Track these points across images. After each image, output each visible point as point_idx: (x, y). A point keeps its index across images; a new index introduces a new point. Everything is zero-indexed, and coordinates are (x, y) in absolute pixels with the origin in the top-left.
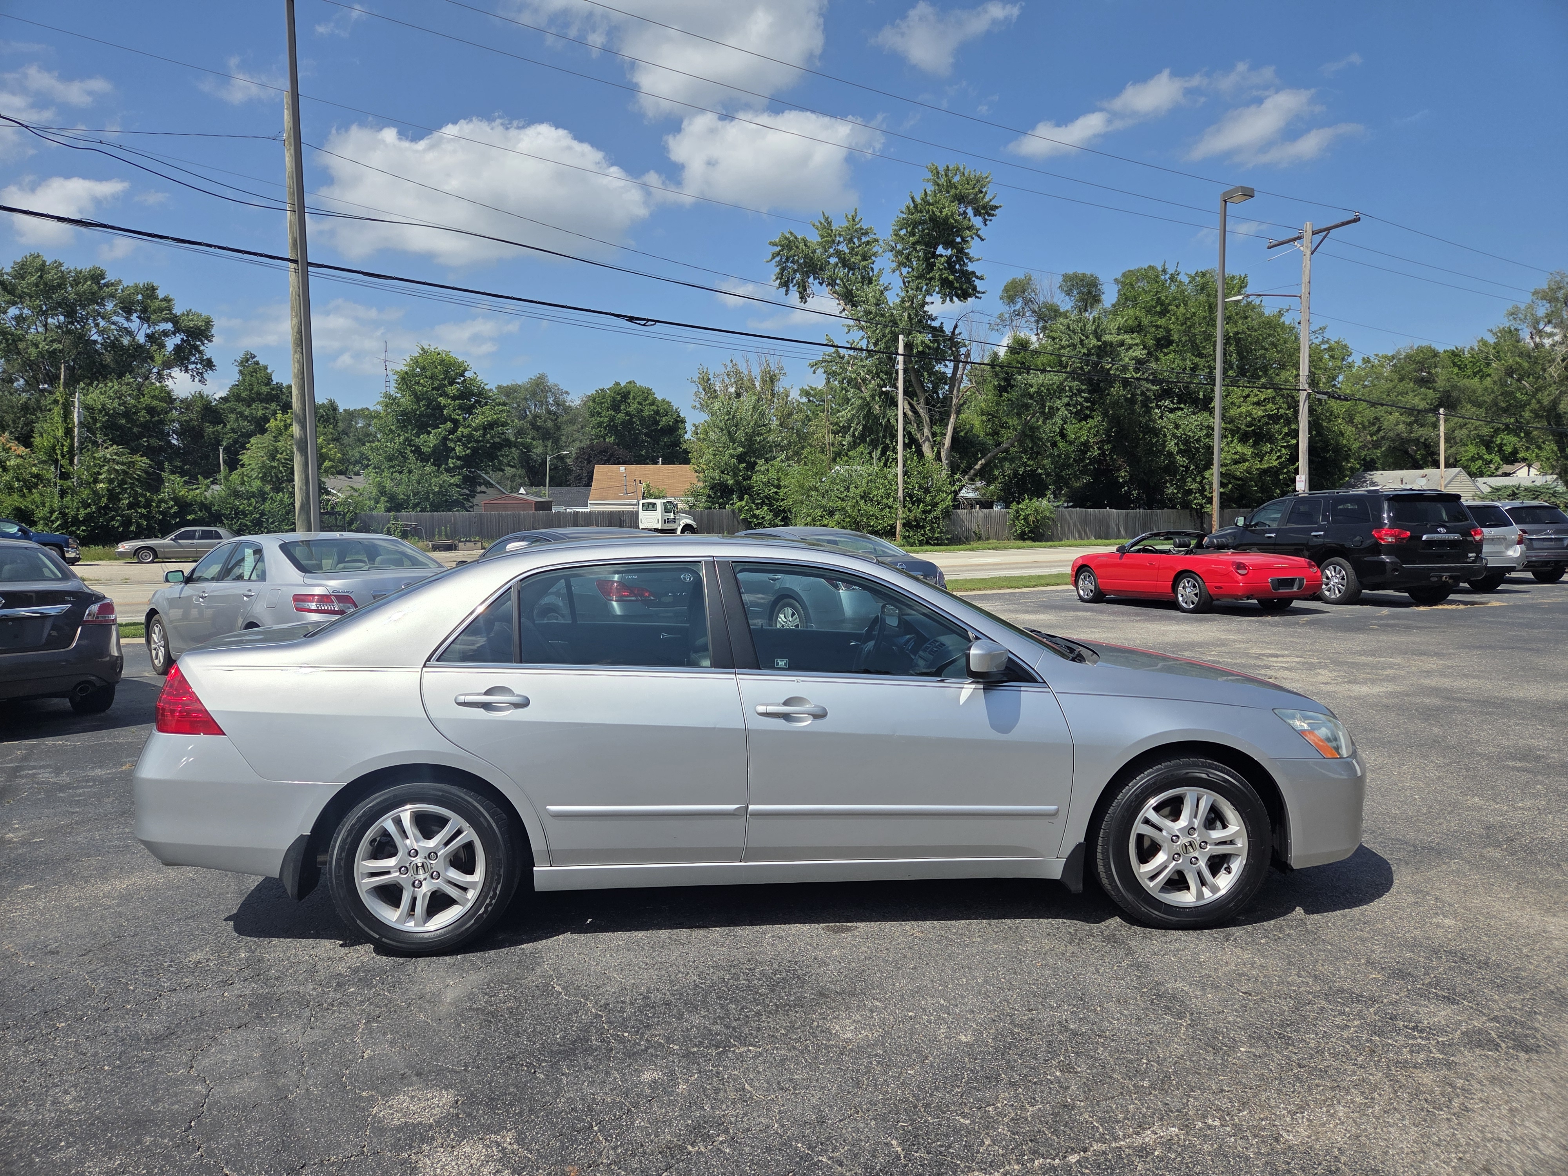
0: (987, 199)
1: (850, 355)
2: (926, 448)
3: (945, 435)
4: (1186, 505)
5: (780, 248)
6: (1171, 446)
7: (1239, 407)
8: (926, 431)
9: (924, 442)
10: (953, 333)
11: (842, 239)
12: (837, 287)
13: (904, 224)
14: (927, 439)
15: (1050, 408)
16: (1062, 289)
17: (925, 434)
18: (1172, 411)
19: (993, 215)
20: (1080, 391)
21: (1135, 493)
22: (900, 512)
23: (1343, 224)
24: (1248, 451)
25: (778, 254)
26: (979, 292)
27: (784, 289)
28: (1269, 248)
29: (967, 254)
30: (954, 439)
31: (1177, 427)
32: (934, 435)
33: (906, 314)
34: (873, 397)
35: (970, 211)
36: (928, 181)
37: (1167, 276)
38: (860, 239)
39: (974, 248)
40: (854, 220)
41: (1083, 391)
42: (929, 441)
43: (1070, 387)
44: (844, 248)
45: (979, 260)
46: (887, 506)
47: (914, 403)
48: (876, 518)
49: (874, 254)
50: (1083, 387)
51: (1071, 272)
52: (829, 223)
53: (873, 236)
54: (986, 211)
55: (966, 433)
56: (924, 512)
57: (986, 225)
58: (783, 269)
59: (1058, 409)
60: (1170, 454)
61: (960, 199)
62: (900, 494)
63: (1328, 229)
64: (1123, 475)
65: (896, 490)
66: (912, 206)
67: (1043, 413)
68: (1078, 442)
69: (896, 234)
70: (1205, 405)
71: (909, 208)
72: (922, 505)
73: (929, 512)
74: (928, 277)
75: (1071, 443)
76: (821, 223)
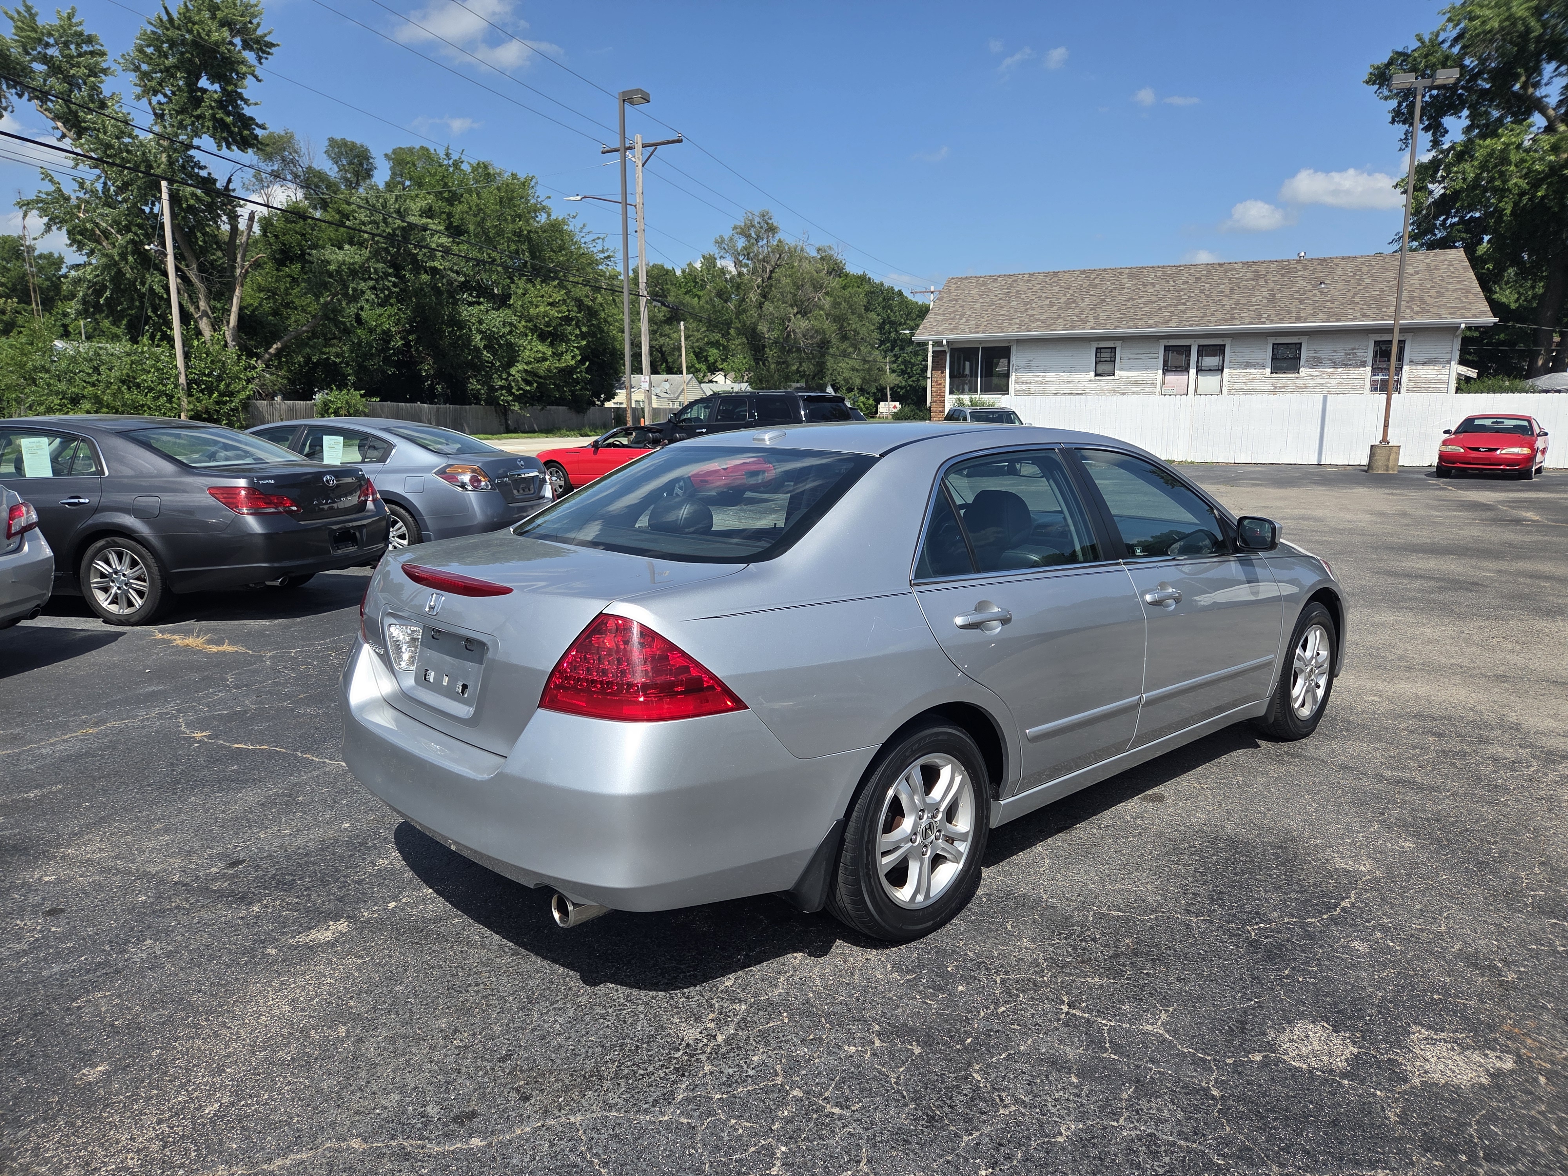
0: (259, 32)
1: (78, 198)
2: (204, 325)
3: (230, 311)
4: (492, 401)
6: (478, 340)
7: (537, 306)
8: (202, 304)
9: (201, 317)
10: (227, 188)
11: (51, 40)
12: (49, 103)
13: (154, 40)
14: (205, 314)
15: (354, 290)
16: (329, 155)
17: (202, 308)
18: (471, 304)
19: (269, 53)
20: (387, 275)
21: (439, 387)
22: (184, 401)
23: (668, 142)
24: (549, 352)
28: (603, 153)
29: (240, 97)
30: (241, 317)
31: (481, 322)
32: (214, 309)
33: (164, 158)
34: (123, 256)
35: (237, 41)
37: (451, 162)
38: (78, 45)
39: (249, 88)
40: (69, 20)
41: (390, 275)
42: (208, 317)
43: (375, 269)
44: (53, 52)
45: (256, 104)
46: (163, 393)
47: (183, 267)
48: (149, 408)
49: (105, 71)
50: (390, 271)
51: (338, 137)
52: (32, 16)
53: (97, 46)
54: (262, 47)
55: (254, 311)
56: (217, 403)
57: (261, 63)
59: (363, 292)
60: (477, 349)
61: (227, 24)
62: (182, 380)
63: (657, 145)
64: (426, 368)
65: (177, 377)
66: (165, 18)
67: (345, 295)
68: (379, 330)
69: (141, 51)
70: (502, 301)
71: (161, 20)
72: (216, 395)
73: (225, 403)
74: (195, 113)
75: (371, 331)
76: (19, 14)
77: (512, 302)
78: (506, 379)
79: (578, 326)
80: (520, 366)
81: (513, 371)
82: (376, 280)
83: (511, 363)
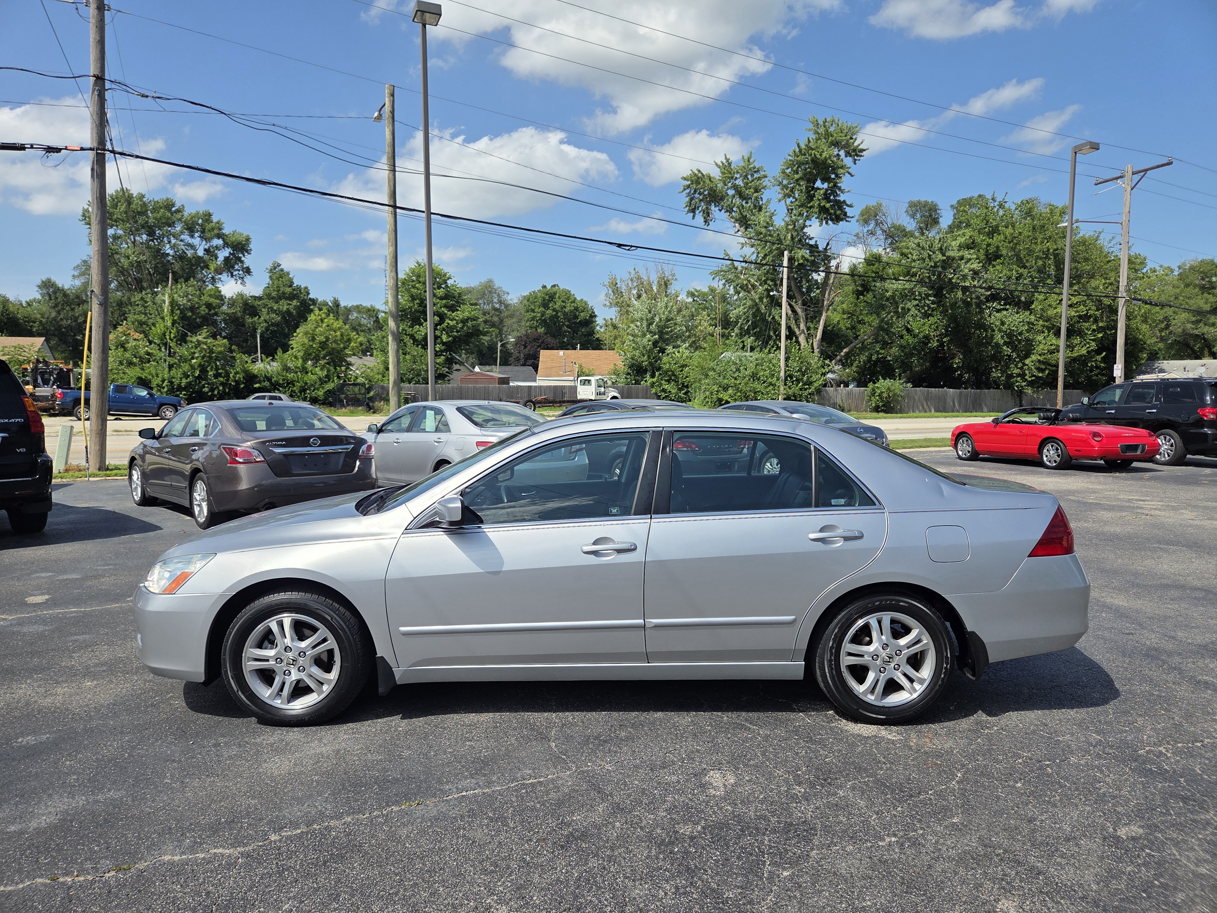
0: (856, 144)
1: (742, 267)
2: (802, 339)
3: (817, 329)
4: (1009, 386)
5: (689, 182)
6: (998, 338)
7: (1055, 308)
8: (802, 326)
9: (800, 334)
10: (826, 249)
11: (738, 176)
12: (733, 213)
13: (791, 165)
14: (803, 332)
15: (903, 308)
16: (908, 213)
17: (801, 329)
18: (998, 311)
19: (861, 156)
20: (928, 296)
21: (967, 376)
22: (782, 388)
23: (1158, 167)
25: (688, 187)
26: (849, 217)
27: (692, 214)
28: (1096, 184)
29: (839, 189)
30: (824, 332)
31: (1003, 323)
32: (808, 329)
33: (789, 236)
34: (761, 299)
35: (842, 153)
36: (810, 130)
37: (996, 204)
38: (752, 175)
39: (845, 182)
40: (749, 161)
41: (930, 295)
42: (805, 334)
43: (919, 292)
44: (740, 182)
45: (849, 191)
46: (771, 384)
47: (793, 304)
48: (762, 393)
49: (764, 188)
50: (930, 292)
51: (915, 199)
52: (730, 164)
53: (762, 173)
54: (855, 153)
55: (834, 327)
56: (801, 389)
57: (855, 164)
58: (692, 199)
59: (909, 310)
60: (997, 345)
61: (836, 144)
62: (782, 374)
63: (1146, 171)
64: (957, 361)
65: (779, 372)
66: (797, 150)
67: (896, 312)
68: (921, 335)
69: (783, 172)
70: (1027, 306)
71: (795, 152)
72: (801, 384)
73: (806, 389)
74: (809, 205)
75: (915, 336)
76: (723, 164)
77: (1033, 306)
78: (1021, 368)
79: (1096, 321)
80: (1034, 357)
81: (1027, 361)
82: (920, 301)
83: (1027, 356)
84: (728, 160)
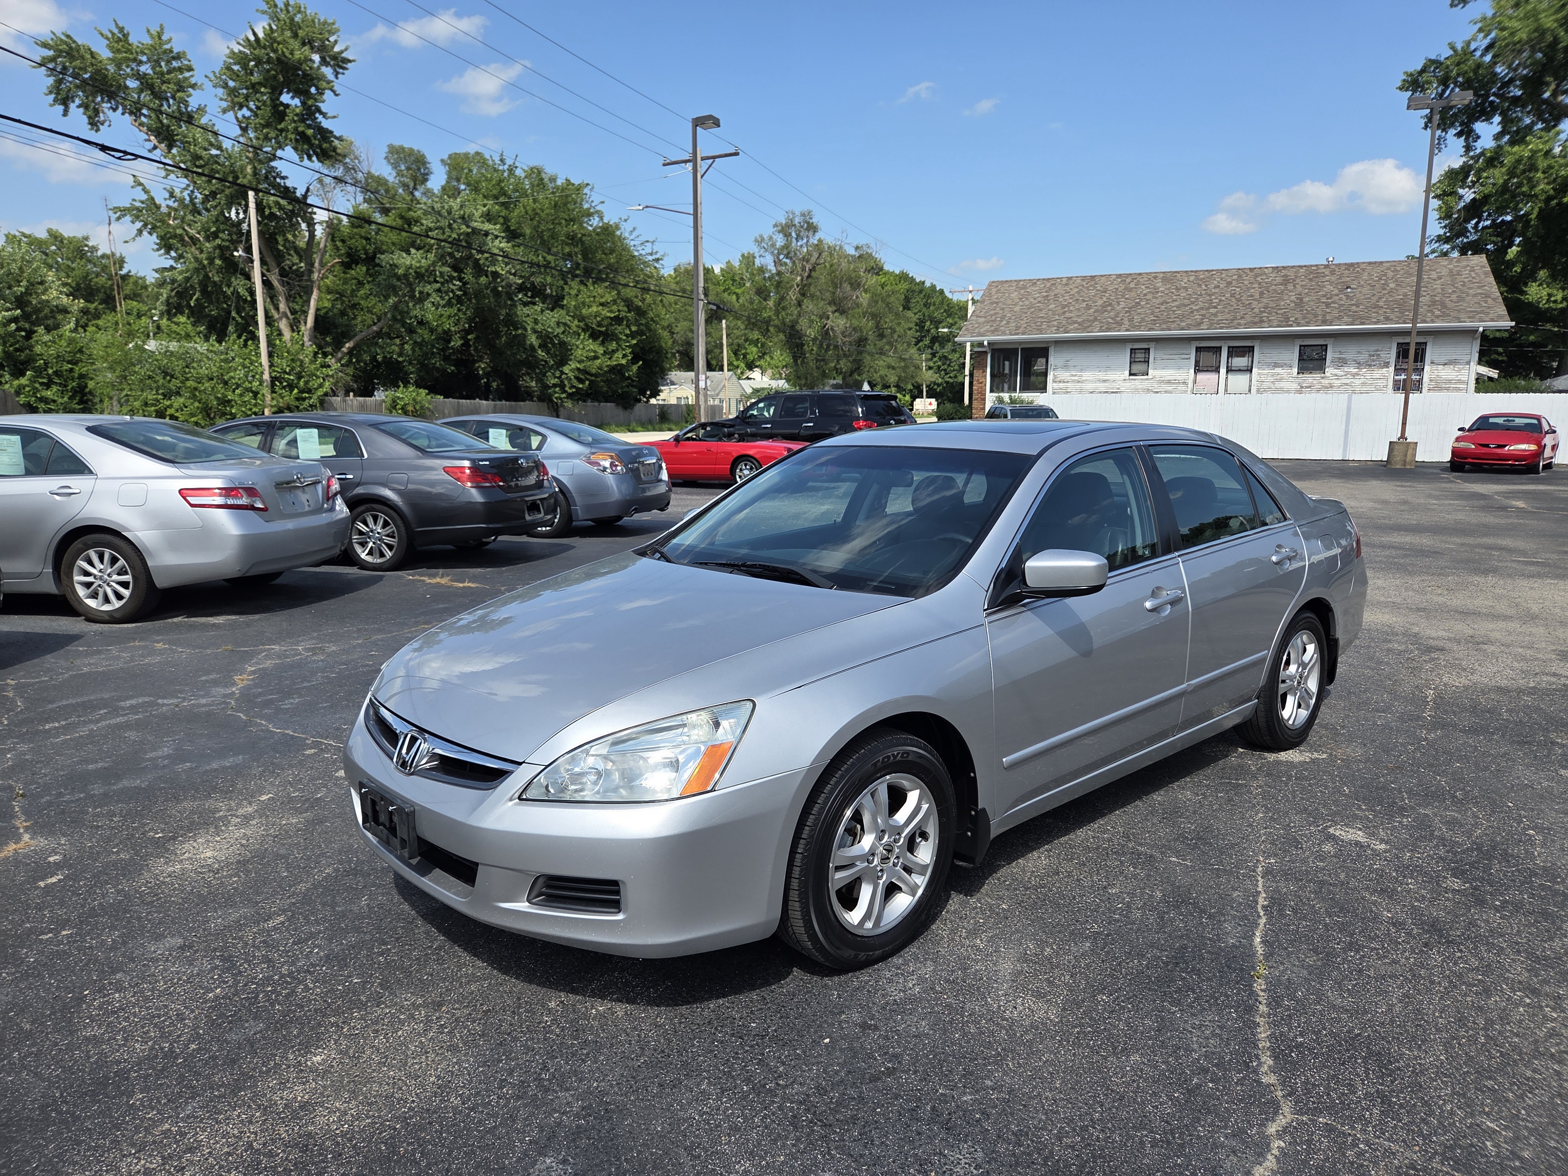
0: (337, 49)
1: (168, 206)
2: (284, 326)
3: (307, 312)
4: (546, 398)
5: (51, 53)
6: (533, 339)
7: (589, 307)
8: (282, 306)
9: (281, 318)
10: (304, 197)
11: (144, 58)
12: (142, 118)
13: (241, 59)
14: (285, 315)
15: (421, 293)
16: (389, 161)
17: (281, 310)
18: (525, 304)
19: (345, 69)
20: (452, 278)
21: (494, 385)
22: (268, 397)
23: (726, 156)
24: (601, 350)
25: (53, 59)
26: (339, 155)
27: (62, 107)
28: (664, 165)
29: (319, 110)
30: (317, 319)
31: (536, 322)
32: (292, 311)
33: (249, 169)
34: (211, 260)
35: (316, 58)
36: (264, 12)
37: (506, 167)
38: (168, 62)
39: (329, 102)
40: (160, 38)
41: (454, 278)
42: (287, 318)
43: (441, 273)
44: (146, 69)
45: (334, 117)
46: (249, 390)
47: (267, 274)
49: (194, 86)
50: (455, 274)
51: (397, 143)
52: (126, 36)
53: (186, 62)
54: (339, 63)
55: (327, 313)
56: (297, 399)
57: (338, 78)
58: (59, 82)
59: (428, 295)
60: (532, 347)
61: (307, 42)
62: (266, 376)
63: (714, 158)
64: (482, 366)
65: (262, 373)
66: (252, 38)
67: (412, 297)
68: (440, 330)
69: (229, 68)
70: (556, 302)
71: (249, 40)
72: (296, 391)
73: (304, 399)
74: (279, 127)
75: (432, 331)
76: (113, 34)
77: (565, 302)
78: (559, 378)
79: (628, 326)
80: (573, 365)
81: (566, 369)
82: (443, 284)
83: (563, 361)
84: (121, 30)
